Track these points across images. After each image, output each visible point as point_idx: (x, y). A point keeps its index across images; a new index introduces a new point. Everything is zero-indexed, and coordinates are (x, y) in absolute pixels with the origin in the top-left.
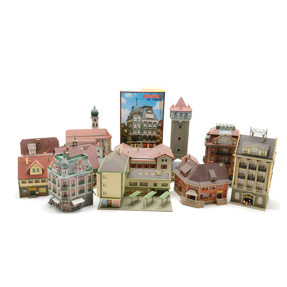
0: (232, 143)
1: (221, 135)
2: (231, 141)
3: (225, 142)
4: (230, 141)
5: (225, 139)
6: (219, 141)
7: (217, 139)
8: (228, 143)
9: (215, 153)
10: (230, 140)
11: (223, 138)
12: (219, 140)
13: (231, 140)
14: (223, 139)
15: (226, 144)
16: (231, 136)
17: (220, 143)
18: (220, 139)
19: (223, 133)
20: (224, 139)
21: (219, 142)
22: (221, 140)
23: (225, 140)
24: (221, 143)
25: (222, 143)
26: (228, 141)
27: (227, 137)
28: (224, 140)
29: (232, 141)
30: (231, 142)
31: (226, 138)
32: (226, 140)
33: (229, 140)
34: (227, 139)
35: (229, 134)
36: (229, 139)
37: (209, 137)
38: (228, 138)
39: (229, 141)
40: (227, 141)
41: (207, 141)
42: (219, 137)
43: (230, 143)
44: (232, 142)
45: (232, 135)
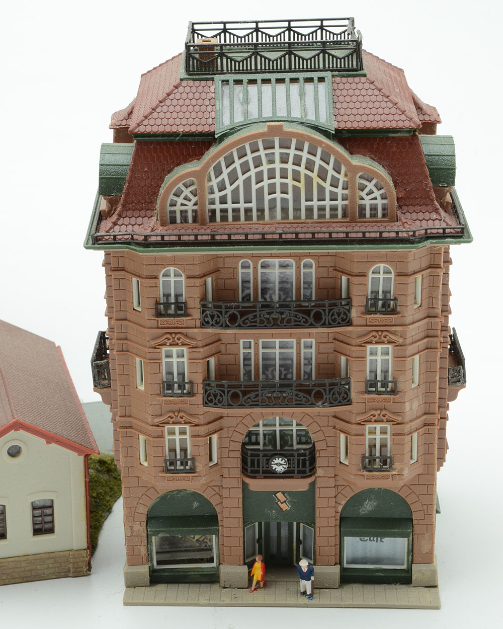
0: (340, 203)
1: (232, 131)
2: (334, 184)
3: (278, 195)
4: (327, 186)
5: (278, 166)
6: (217, 195)
7: (201, 175)
8: (304, 204)
9: (197, 314)
10: (323, 175)
11: (250, 157)
12: (222, 187)
13: (331, 172)
14: (253, 172)
15: (285, 210)
16: (325, 133)
17: (230, 206)
18: (226, 172)
19: (254, 114)
20: (265, 167)
21: (223, 200)
22: (233, 178)
23: (278, 181)
24: (242, 206)
25: (253, 205)
26: (302, 185)
27: (292, 152)
28: (266, 183)
29: (342, 178)
30: (334, 198)
31: (284, 160)
32: (290, 181)
33: (314, 175)
34: (290, 166)
35: (311, 118)
36: (310, 166)
37: (126, 153)
38: (305, 155)
39: (316, 180)
40: (296, 190)
41: (113, 203)
42: (213, 150)
43: (327, 203)
44: (339, 191)
45: (332, 126)
